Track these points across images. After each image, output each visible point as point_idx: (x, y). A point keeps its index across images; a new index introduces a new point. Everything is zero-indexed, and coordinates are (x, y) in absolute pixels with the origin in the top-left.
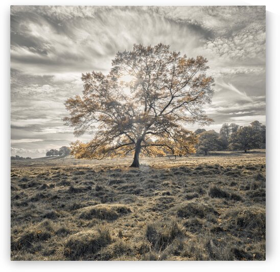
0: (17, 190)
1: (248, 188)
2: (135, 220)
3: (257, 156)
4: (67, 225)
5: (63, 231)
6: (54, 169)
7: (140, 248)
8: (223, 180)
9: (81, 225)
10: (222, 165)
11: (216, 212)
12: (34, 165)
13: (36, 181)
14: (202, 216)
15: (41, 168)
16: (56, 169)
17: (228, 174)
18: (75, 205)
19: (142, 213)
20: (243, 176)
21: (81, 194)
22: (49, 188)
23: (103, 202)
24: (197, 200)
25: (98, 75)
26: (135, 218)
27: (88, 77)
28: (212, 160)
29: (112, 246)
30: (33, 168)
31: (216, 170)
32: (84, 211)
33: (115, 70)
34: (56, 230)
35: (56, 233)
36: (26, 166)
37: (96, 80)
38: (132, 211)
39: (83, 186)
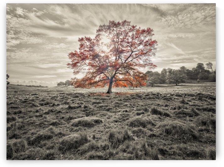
0: (38, 106)
1: (175, 109)
2: (104, 128)
3: (183, 88)
4: (63, 130)
5: (60, 134)
6: (61, 94)
7: (104, 146)
8: (160, 103)
9: (72, 130)
10: (161, 93)
11: (153, 124)
12: (50, 91)
13: (49, 102)
14: (144, 127)
15: (54, 93)
16: (63, 94)
17: (164, 99)
18: (70, 117)
19: (109, 123)
20: (173, 100)
21: (75, 110)
22: (56, 106)
23: (87, 116)
24: (143, 116)
25: (88, 39)
26: (104, 127)
27: (82, 39)
28: (155, 90)
29: (87, 144)
30: (49, 93)
31: (157, 96)
32: (74, 121)
33: (98, 36)
34: (56, 133)
35: (56, 135)
36: (45, 91)
37: (87, 42)
38: (103, 121)
39: (76, 105)
